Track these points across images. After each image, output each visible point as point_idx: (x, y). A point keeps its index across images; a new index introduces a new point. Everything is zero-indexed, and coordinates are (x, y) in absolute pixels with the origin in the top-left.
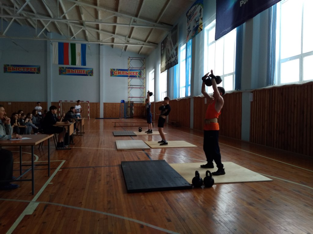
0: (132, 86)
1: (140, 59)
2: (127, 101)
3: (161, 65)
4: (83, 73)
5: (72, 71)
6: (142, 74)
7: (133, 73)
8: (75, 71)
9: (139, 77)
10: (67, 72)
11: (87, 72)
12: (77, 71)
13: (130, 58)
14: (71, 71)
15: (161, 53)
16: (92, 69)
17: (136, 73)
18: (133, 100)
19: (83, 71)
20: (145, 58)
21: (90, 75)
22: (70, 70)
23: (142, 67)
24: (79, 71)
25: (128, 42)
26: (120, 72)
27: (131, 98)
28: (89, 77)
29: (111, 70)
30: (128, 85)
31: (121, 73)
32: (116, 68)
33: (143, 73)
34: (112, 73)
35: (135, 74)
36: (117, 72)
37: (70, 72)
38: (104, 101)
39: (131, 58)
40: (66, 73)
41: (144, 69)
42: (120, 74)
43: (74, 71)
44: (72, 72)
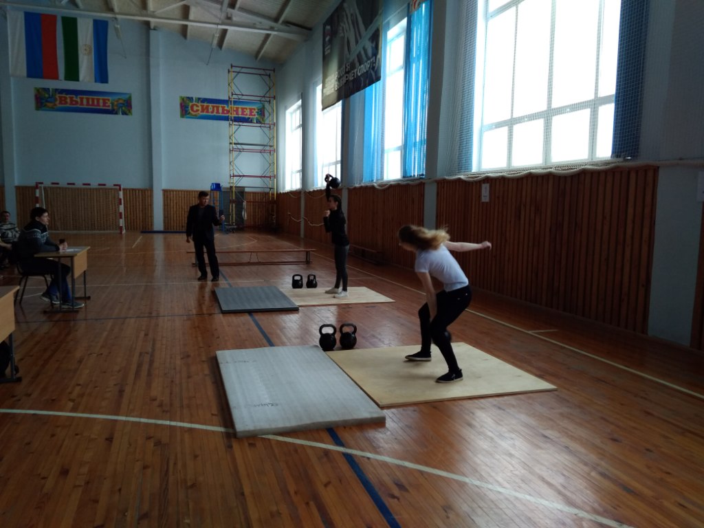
0: (239, 146)
1: (262, 72)
2: (228, 186)
3: (323, 87)
4: (104, 105)
5: (71, 98)
6: (267, 114)
7: (243, 111)
8: (82, 99)
9: (258, 122)
10: (58, 102)
11: (116, 103)
12: (85, 101)
13: (234, 69)
14: (68, 100)
15: (324, 52)
16: (127, 96)
17: (251, 110)
18: (244, 183)
19: (104, 100)
20: (274, 70)
21: (124, 113)
22: (66, 98)
23: (268, 95)
24: (93, 100)
25: (229, 18)
26: (207, 107)
27: (238, 178)
28: (120, 117)
29: (183, 99)
30: (230, 143)
31: (210, 110)
32: (195, 95)
33: (270, 111)
34: (185, 108)
35: (248, 112)
36: (197, 106)
37: (66, 103)
38: (164, 186)
39: (238, 69)
40: (55, 105)
41: (272, 99)
42: (208, 112)
43: (79, 100)
44: (71, 103)
